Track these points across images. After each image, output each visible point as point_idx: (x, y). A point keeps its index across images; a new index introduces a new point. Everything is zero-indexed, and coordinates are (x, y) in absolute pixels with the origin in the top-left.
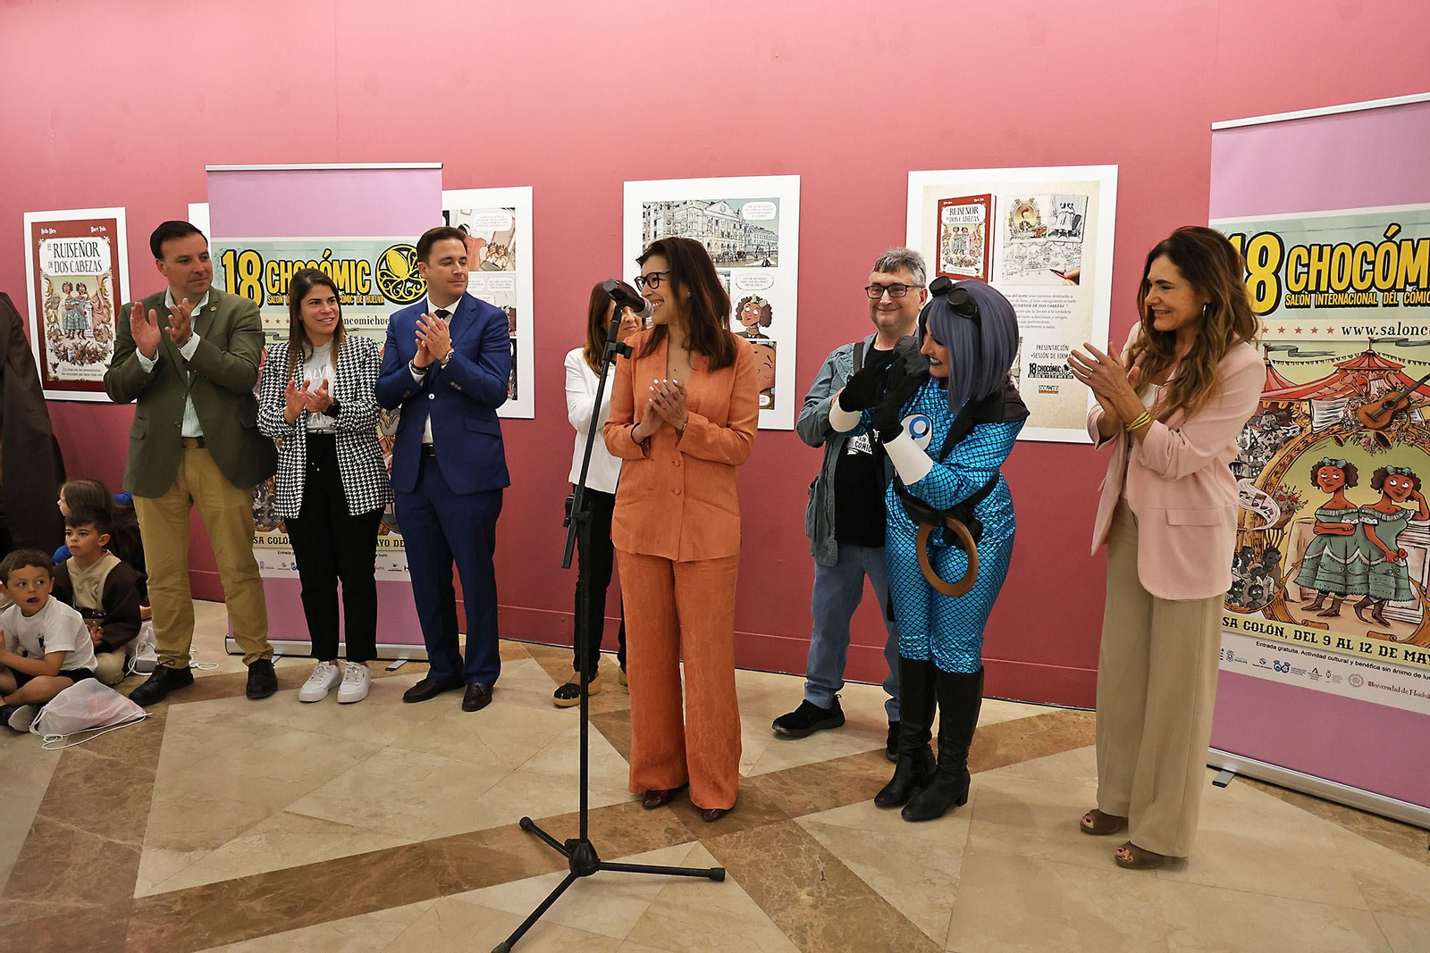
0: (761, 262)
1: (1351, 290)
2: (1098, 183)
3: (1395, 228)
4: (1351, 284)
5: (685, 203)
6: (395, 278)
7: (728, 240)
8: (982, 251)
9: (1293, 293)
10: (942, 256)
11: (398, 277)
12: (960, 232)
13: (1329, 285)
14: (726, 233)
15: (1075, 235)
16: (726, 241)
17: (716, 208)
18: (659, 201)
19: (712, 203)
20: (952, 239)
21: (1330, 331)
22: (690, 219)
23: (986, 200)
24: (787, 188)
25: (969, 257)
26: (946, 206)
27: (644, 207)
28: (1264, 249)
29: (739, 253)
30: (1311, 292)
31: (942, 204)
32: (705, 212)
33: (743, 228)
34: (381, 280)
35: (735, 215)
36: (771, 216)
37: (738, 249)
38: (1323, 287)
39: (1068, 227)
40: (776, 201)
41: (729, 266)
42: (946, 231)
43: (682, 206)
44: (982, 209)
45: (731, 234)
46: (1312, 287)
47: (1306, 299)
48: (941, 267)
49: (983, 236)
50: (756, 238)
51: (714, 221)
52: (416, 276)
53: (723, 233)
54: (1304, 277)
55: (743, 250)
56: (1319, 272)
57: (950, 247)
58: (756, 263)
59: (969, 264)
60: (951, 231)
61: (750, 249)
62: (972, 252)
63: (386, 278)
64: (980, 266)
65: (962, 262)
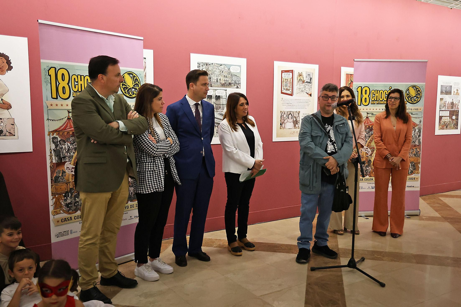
0: (236, 87)
1: (383, 100)
2: (315, 69)
3: (391, 87)
4: (383, 99)
5: (212, 64)
6: (128, 87)
7: (226, 78)
8: (291, 86)
9: (372, 101)
10: (282, 87)
11: (129, 86)
12: (286, 81)
13: (379, 99)
14: (225, 76)
15: (311, 83)
16: (226, 79)
17: (222, 67)
18: (203, 62)
19: (221, 65)
20: (285, 83)
21: (380, 109)
22: (214, 70)
23: (292, 71)
24: (243, 62)
25: (288, 88)
26: (283, 72)
27: (198, 64)
28: (366, 90)
29: (229, 83)
30: (375, 101)
31: (282, 72)
32: (219, 68)
33: (231, 74)
34: (122, 87)
35: (228, 70)
36: (239, 71)
37: (229, 82)
38: (378, 100)
39: (309, 81)
40: (240, 66)
41: (226, 88)
42: (283, 80)
43: (211, 65)
44: (291, 74)
45: (227, 76)
46: (376, 100)
47: (375, 102)
48: (282, 90)
49: (291, 82)
50: (234, 78)
51: (222, 72)
52: (135, 86)
53: (224, 76)
54: (374, 97)
55: (230, 82)
56: (377, 96)
57: (284, 85)
58: (234, 87)
59: (289, 90)
60: (284, 80)
61: (233, 82)
62: (289, 87)
63: (124, 86)
64: (291, 91)
65: (287, 90)
